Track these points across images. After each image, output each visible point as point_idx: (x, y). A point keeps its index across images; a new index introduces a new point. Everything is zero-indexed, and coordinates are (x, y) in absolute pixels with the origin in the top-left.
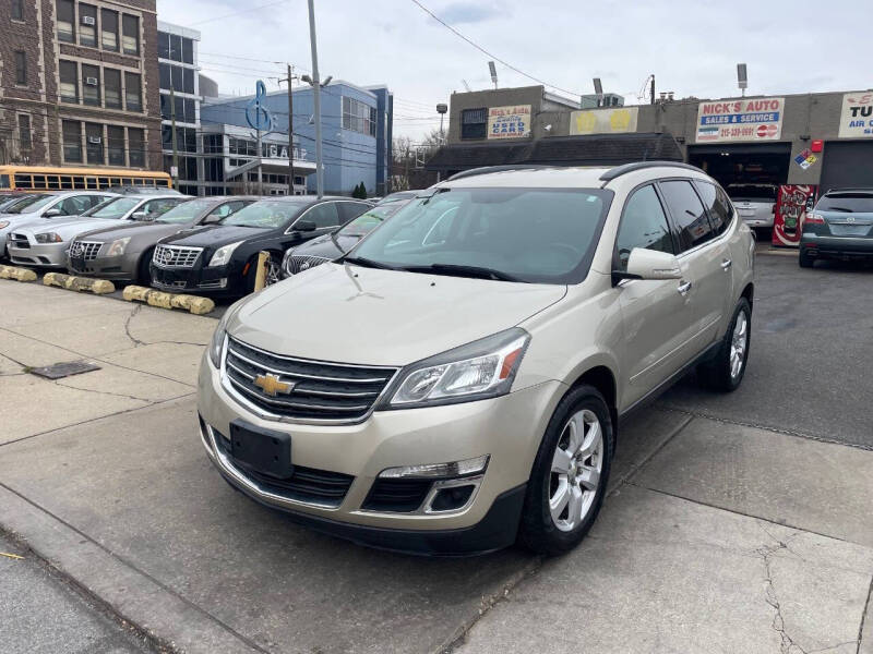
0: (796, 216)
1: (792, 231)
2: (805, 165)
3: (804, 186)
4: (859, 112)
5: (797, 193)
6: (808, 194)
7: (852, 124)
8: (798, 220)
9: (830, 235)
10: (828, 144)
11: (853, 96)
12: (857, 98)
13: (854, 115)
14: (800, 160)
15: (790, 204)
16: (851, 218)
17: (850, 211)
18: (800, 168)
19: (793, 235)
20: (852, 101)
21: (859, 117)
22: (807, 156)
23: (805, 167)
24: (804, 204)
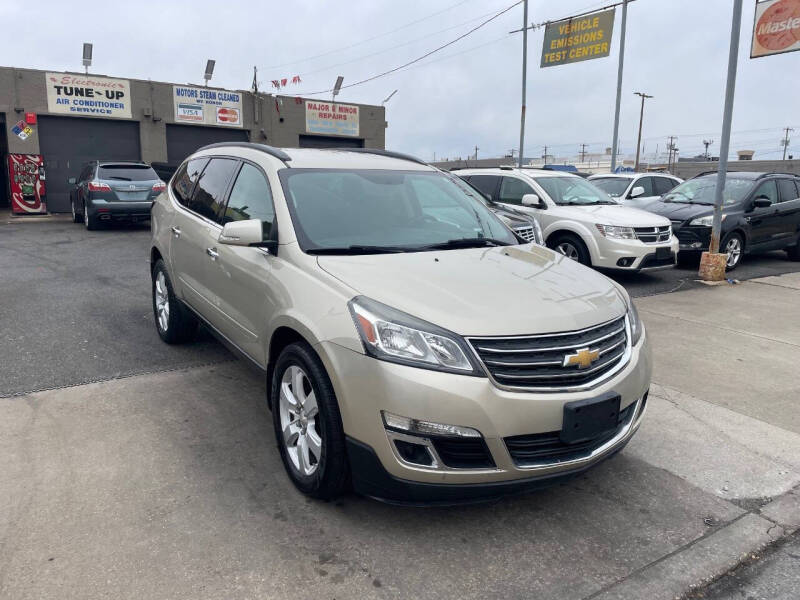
0: (32, 184)
1: (32, 198)
2: (23, 135)
3: (34, 156)
4: (62, 91)
5: (29, 163)
6: (38, 163)
7: (59, 101)
8: (35, 188)
9: (117, 200)
10: (40, 117)
11: (54, 76)
12: (59, 78)
13: (59, 93)
14: (18, 130)
15: (24, 173)
16: (132, 185)
17: (130, 180)
18: (19, 139)
19: (33, 202)
20: (53, 80)
21: (63, 96)
22: (22, 127)
23: (24, 138)
24: (37, 172)
